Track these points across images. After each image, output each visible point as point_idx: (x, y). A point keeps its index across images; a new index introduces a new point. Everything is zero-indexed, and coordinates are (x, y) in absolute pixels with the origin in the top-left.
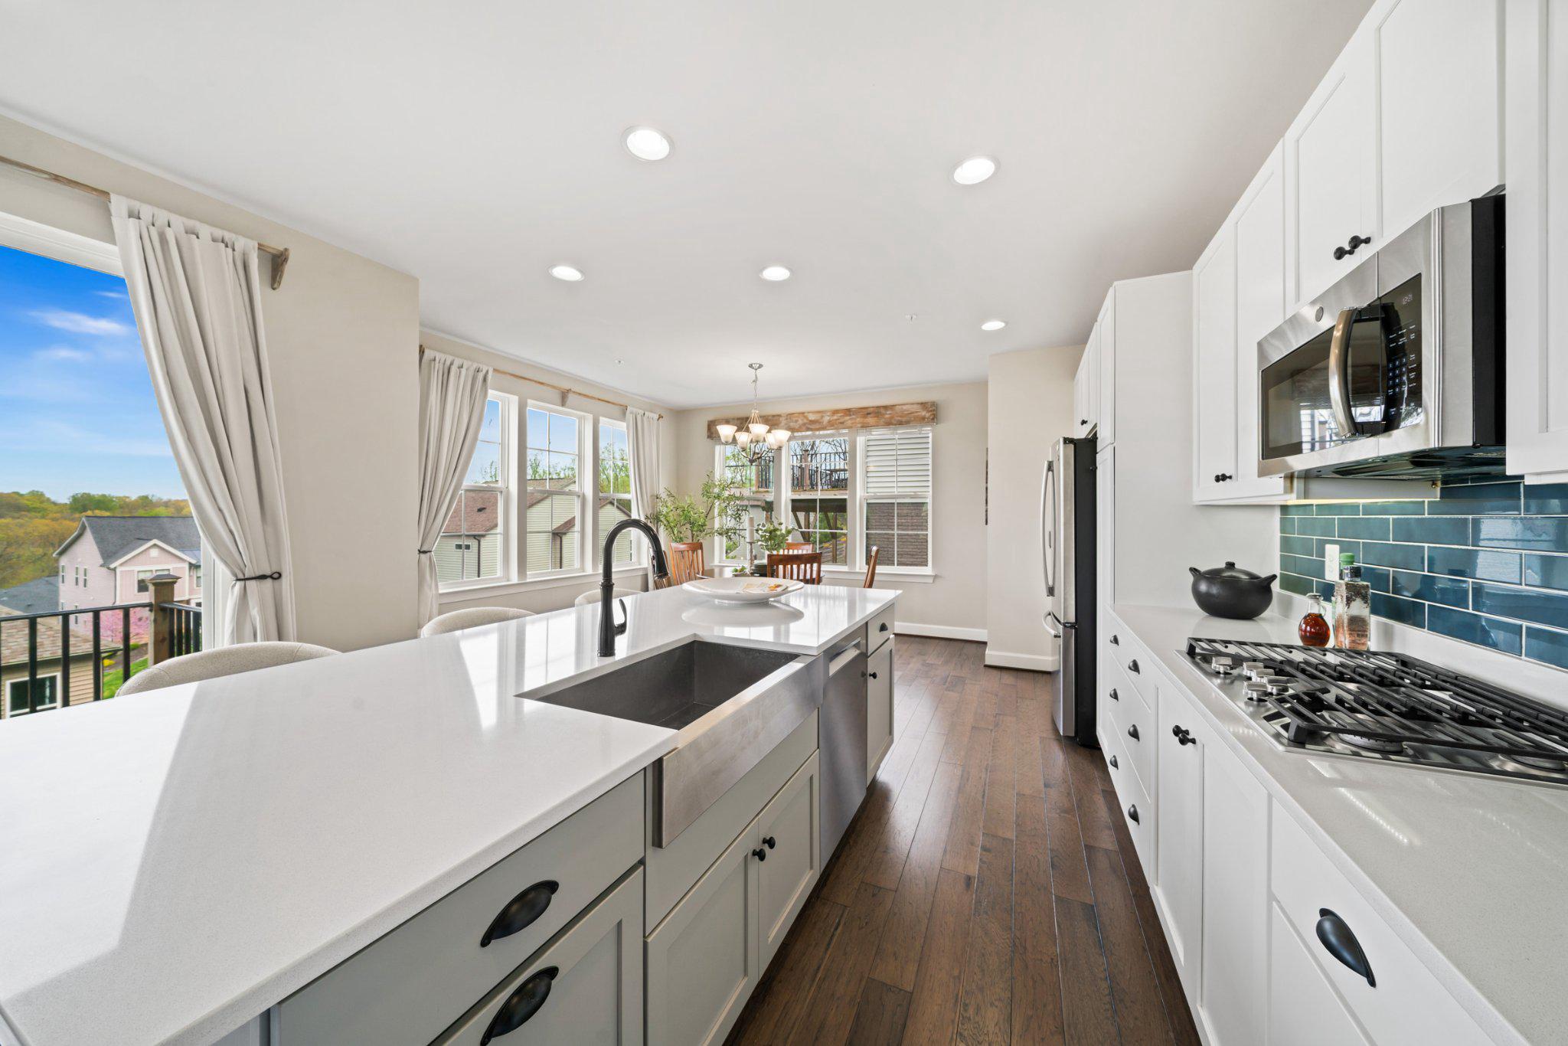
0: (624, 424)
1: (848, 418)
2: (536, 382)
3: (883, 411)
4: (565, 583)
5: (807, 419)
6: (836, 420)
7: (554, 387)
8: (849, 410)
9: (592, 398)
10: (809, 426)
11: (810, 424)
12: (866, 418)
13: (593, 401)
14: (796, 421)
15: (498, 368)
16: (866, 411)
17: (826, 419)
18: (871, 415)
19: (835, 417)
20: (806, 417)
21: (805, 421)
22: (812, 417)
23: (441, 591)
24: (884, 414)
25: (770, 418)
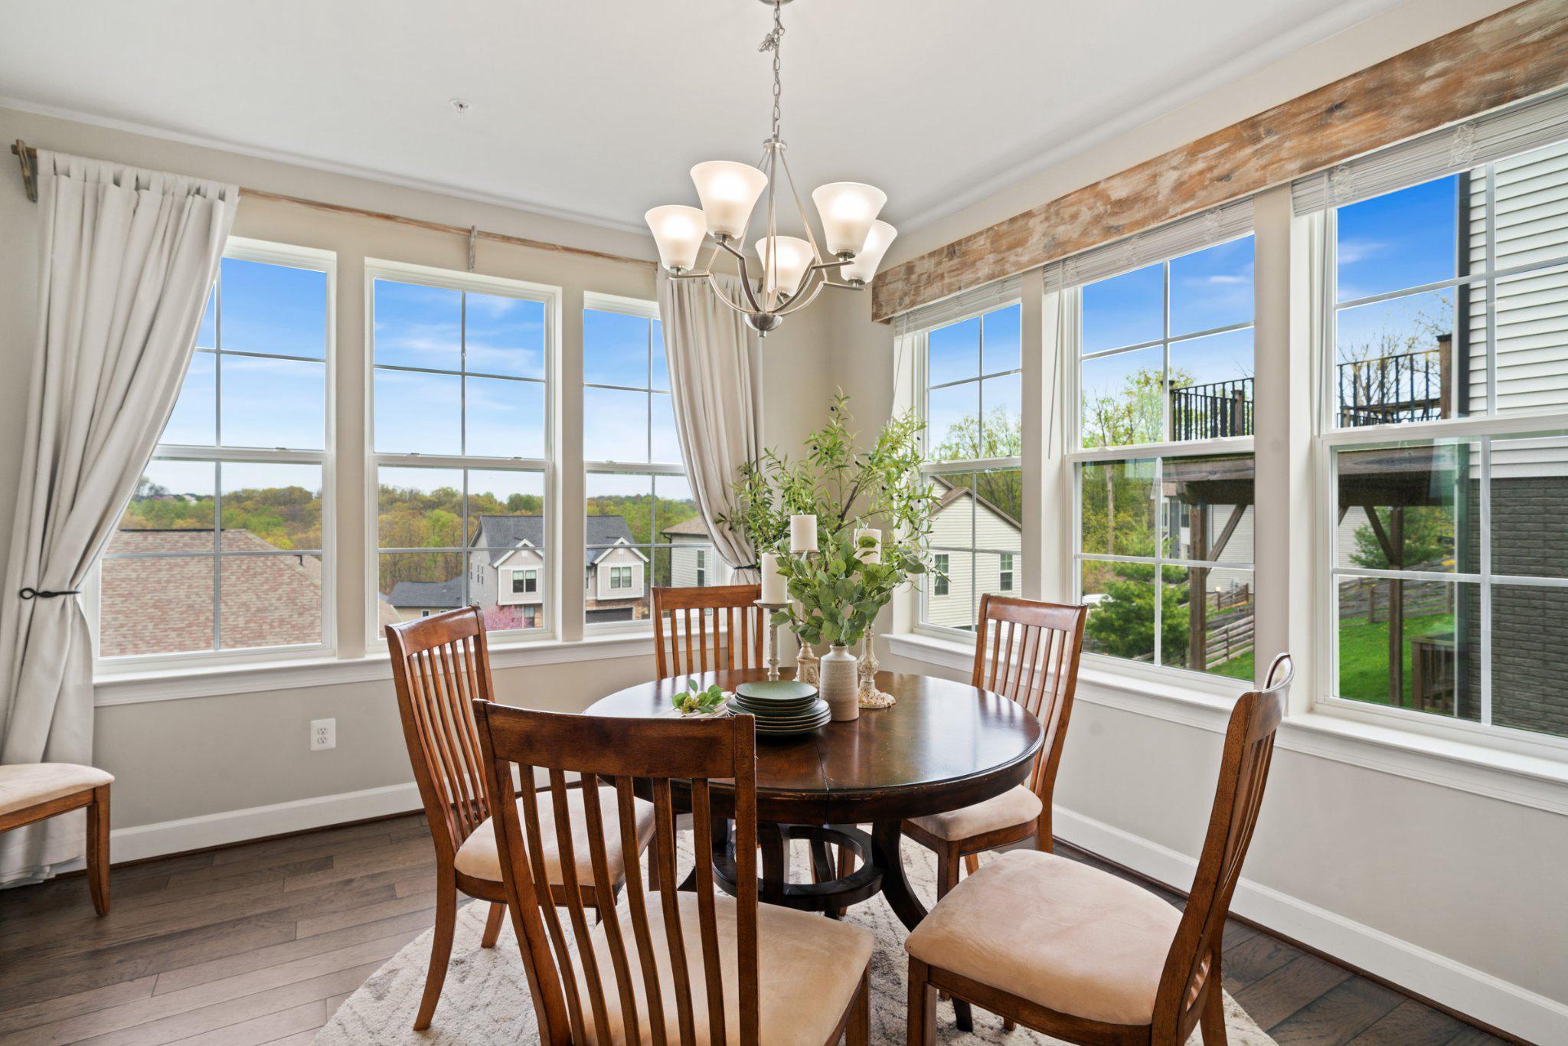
0: (654, 306)
1: (1248, 150)
2: (369, 214)
3: (1403, 74)
4: (540, 660)
5: (1107, 199)
6: (1201, 173)
7: (445, 229)
8: (1252, 123)
9: (553, 247)
10: (1113, 222)
11: (1114, 214)
12: (1324, 126)
13: (555, 253)
14: (1074, 217)
15: (248, 187)
16: (1321, 103)
17: (1169, 179)
18: (1352, 108)
19: (1200, 165)
20: (1102, 196)
21: (1100, 208)
22: (1120, 191)
23: (97, 679)
24: (1410, 85)
25: (1004, 228)
